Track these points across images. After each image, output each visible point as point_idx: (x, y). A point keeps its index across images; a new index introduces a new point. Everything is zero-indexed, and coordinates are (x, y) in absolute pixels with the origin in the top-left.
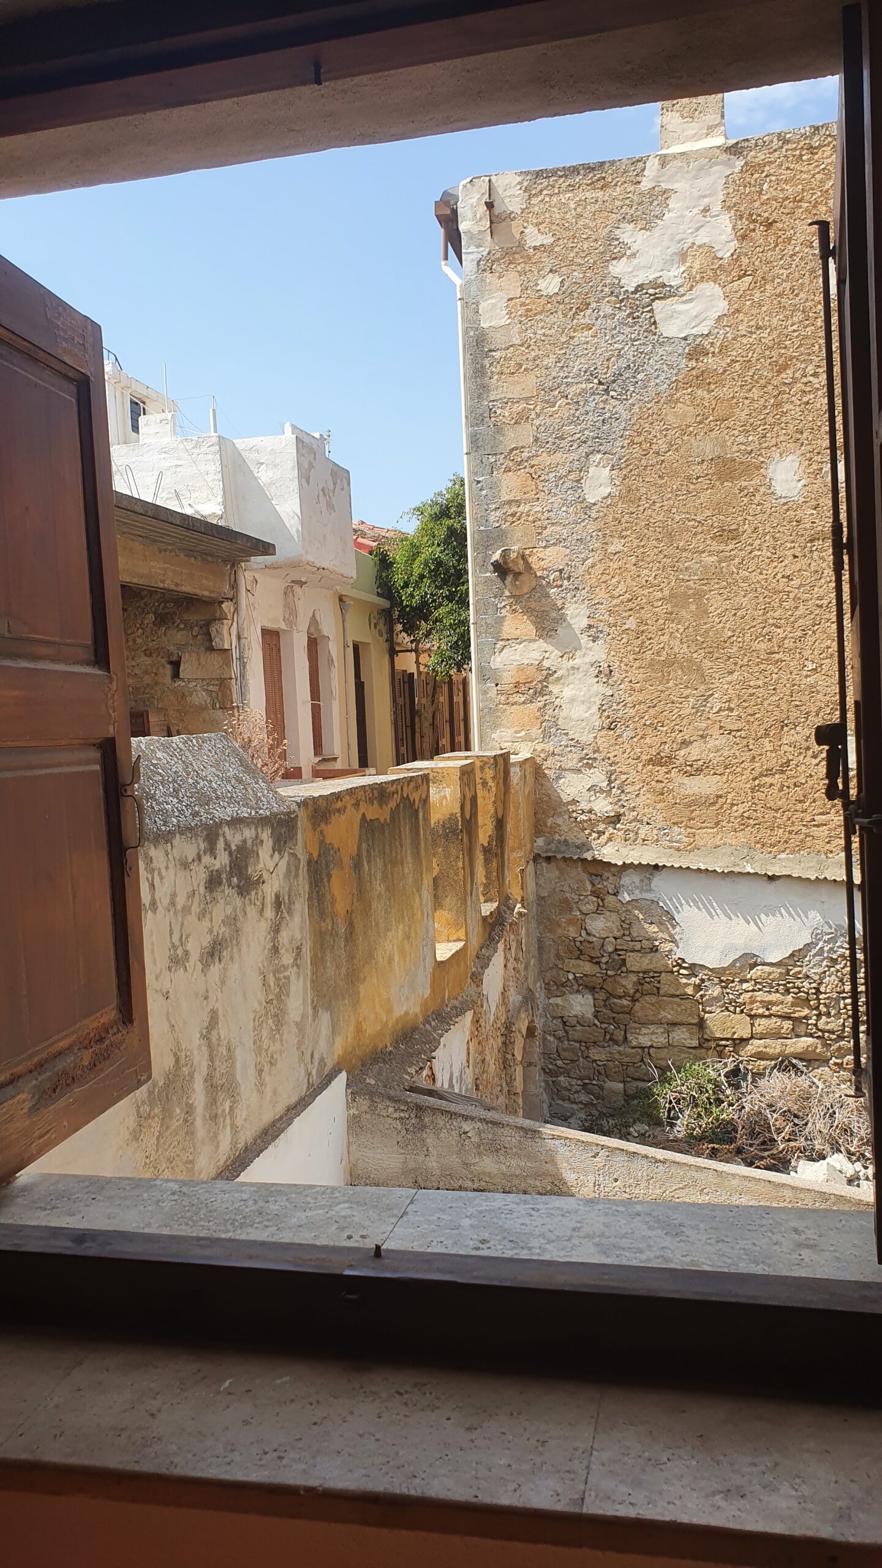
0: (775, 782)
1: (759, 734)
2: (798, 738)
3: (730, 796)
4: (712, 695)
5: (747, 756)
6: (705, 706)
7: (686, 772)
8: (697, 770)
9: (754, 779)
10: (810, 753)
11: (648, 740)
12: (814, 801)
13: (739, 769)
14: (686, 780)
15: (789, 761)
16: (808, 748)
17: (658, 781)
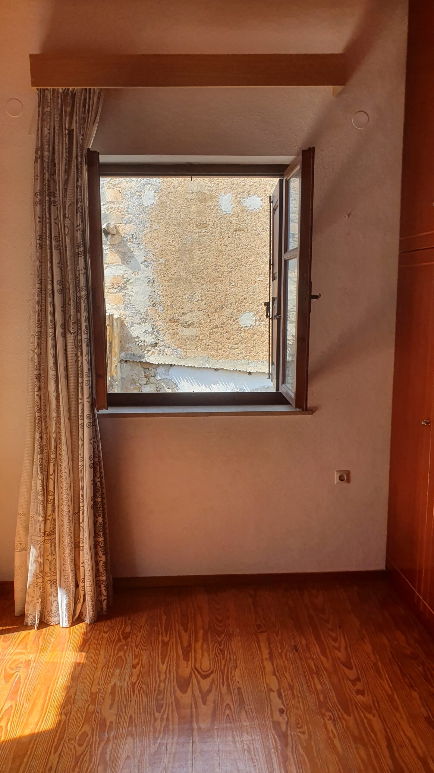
0: (219, 331)
1: (213, 311)
2: (228, 313)
3: (201, 336)
4: (195, 294)
5: (208, 320)
6: (192, 298)
7: (184, 326)
8: (189, 325)
9: (211, 330)
10: (232, 319)
11: (169, 312)
12: (233, 339)
13: (205, 325)
14: (184, 329)
15: (224, 322)
16: (232, 318)
17: (173, 329)
